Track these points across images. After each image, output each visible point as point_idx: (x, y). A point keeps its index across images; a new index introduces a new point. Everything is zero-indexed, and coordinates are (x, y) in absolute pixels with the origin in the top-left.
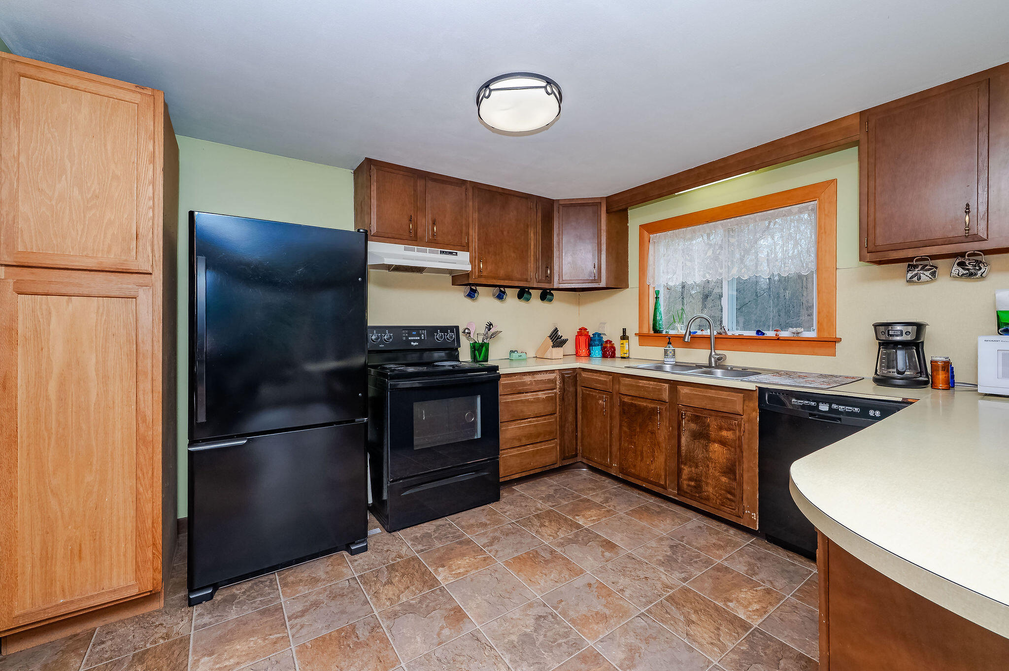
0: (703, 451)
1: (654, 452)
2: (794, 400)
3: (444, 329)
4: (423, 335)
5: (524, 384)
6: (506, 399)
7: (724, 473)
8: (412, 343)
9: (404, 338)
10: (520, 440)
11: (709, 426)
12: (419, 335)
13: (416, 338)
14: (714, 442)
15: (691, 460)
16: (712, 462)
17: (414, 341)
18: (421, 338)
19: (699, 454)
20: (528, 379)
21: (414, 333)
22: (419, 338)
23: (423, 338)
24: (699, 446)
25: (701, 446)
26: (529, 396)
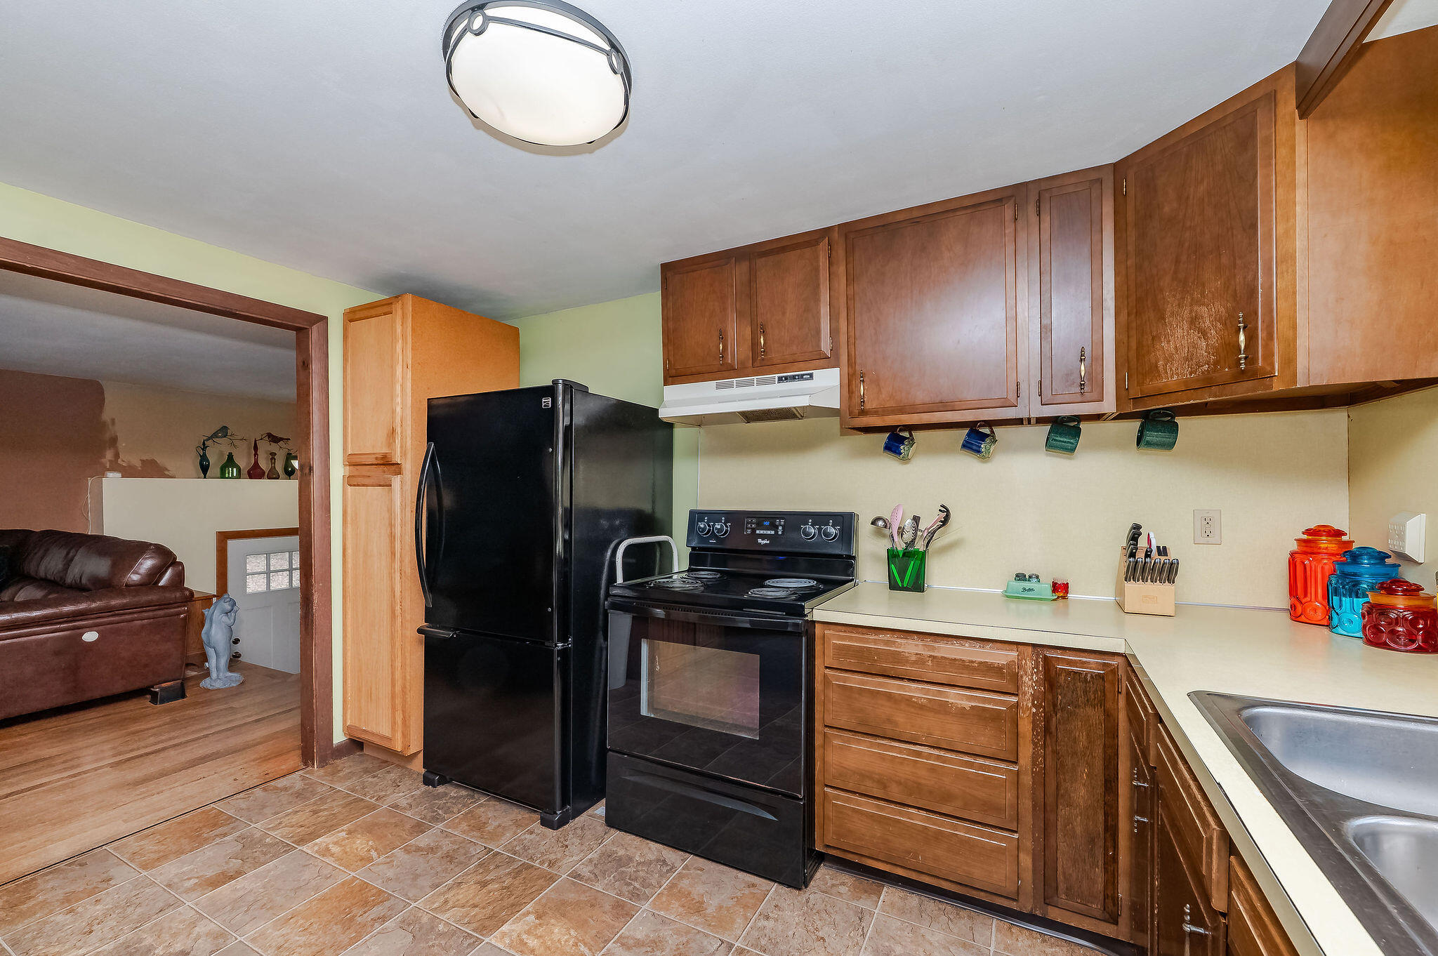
3: (821, 518)
4: (780, 528)
5: (897, 657)
6: (845, 680)
8: (760, 541)
9: (749, 531)
10: (883, 785)
12: (775, 527)
13: (769, 532)
17: (763, 537)
18: (776, 532)
20: (911, 648)
21: (767, 523)
22: (773, 532)
23: (780, 533)
26: (914, 691)
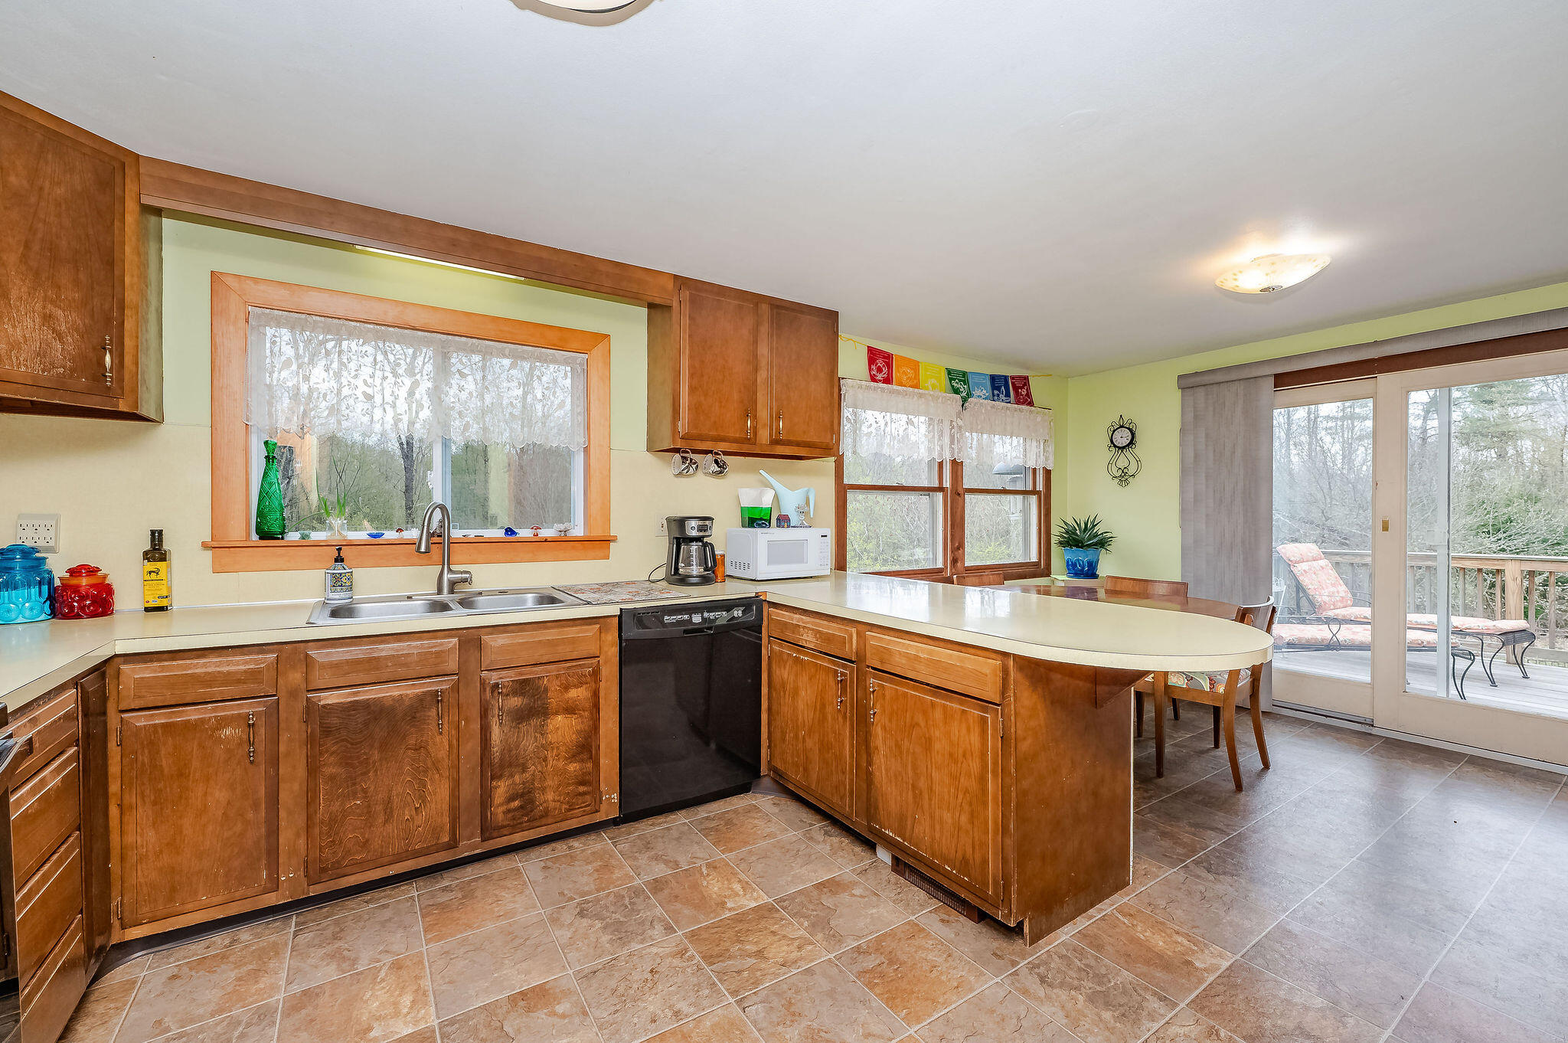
0: (536, 737)
1: (425, 787)
2: (666, 618)
7: (573, 757)
11: (546, 690)
14: (557, 713)
15: (512, 762)
16: (553, 749)
19: (529, 744)
24: (528, 732)
25: (532, 730)
